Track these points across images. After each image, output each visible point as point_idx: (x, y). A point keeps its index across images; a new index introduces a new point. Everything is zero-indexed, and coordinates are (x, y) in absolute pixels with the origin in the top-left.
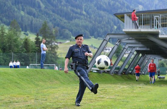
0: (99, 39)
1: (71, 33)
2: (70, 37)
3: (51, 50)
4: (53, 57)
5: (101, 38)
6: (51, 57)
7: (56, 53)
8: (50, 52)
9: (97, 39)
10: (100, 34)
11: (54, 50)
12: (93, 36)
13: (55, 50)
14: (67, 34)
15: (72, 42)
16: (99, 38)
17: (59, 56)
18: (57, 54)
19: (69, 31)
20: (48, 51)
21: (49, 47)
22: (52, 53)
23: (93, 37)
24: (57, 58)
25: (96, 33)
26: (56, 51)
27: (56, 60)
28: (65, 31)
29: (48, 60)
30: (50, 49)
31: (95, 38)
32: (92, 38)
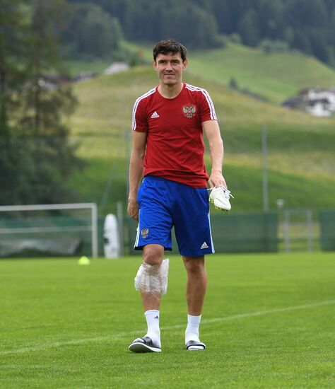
0: (268, 50)
1: (116, 22)
2: (115, 46)
3: (37, 118)
4: (51, 159)
5: (279, 44)
6: (38, 157)
7: (63, 133)
8: (28, 132)
9: (258, 52)
10: (272, 24)
11: (51, 117)
12: (236, 36)
13: (57, 118)
14: (99, 29)
15: (139, 69)
16: (266, 43)
17: (82, 153)
18: (72, 140)
19: (107, 16)
20: (20, 127)
21: (24, 103)
22: (44, 137)
23: (234, 41)
24: (70, 163)
25: (249, 18)
26: (64, 120)
27: (65, 173)
28: (84, 13)
29: (22, 178)
30: (32, 113)
31: (246, 42)
32: (230, 45)
